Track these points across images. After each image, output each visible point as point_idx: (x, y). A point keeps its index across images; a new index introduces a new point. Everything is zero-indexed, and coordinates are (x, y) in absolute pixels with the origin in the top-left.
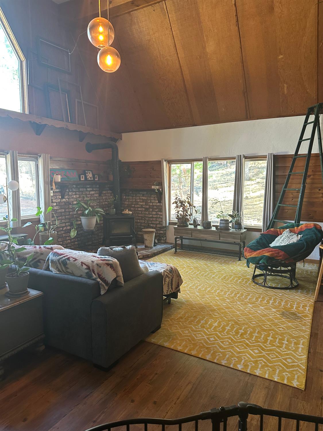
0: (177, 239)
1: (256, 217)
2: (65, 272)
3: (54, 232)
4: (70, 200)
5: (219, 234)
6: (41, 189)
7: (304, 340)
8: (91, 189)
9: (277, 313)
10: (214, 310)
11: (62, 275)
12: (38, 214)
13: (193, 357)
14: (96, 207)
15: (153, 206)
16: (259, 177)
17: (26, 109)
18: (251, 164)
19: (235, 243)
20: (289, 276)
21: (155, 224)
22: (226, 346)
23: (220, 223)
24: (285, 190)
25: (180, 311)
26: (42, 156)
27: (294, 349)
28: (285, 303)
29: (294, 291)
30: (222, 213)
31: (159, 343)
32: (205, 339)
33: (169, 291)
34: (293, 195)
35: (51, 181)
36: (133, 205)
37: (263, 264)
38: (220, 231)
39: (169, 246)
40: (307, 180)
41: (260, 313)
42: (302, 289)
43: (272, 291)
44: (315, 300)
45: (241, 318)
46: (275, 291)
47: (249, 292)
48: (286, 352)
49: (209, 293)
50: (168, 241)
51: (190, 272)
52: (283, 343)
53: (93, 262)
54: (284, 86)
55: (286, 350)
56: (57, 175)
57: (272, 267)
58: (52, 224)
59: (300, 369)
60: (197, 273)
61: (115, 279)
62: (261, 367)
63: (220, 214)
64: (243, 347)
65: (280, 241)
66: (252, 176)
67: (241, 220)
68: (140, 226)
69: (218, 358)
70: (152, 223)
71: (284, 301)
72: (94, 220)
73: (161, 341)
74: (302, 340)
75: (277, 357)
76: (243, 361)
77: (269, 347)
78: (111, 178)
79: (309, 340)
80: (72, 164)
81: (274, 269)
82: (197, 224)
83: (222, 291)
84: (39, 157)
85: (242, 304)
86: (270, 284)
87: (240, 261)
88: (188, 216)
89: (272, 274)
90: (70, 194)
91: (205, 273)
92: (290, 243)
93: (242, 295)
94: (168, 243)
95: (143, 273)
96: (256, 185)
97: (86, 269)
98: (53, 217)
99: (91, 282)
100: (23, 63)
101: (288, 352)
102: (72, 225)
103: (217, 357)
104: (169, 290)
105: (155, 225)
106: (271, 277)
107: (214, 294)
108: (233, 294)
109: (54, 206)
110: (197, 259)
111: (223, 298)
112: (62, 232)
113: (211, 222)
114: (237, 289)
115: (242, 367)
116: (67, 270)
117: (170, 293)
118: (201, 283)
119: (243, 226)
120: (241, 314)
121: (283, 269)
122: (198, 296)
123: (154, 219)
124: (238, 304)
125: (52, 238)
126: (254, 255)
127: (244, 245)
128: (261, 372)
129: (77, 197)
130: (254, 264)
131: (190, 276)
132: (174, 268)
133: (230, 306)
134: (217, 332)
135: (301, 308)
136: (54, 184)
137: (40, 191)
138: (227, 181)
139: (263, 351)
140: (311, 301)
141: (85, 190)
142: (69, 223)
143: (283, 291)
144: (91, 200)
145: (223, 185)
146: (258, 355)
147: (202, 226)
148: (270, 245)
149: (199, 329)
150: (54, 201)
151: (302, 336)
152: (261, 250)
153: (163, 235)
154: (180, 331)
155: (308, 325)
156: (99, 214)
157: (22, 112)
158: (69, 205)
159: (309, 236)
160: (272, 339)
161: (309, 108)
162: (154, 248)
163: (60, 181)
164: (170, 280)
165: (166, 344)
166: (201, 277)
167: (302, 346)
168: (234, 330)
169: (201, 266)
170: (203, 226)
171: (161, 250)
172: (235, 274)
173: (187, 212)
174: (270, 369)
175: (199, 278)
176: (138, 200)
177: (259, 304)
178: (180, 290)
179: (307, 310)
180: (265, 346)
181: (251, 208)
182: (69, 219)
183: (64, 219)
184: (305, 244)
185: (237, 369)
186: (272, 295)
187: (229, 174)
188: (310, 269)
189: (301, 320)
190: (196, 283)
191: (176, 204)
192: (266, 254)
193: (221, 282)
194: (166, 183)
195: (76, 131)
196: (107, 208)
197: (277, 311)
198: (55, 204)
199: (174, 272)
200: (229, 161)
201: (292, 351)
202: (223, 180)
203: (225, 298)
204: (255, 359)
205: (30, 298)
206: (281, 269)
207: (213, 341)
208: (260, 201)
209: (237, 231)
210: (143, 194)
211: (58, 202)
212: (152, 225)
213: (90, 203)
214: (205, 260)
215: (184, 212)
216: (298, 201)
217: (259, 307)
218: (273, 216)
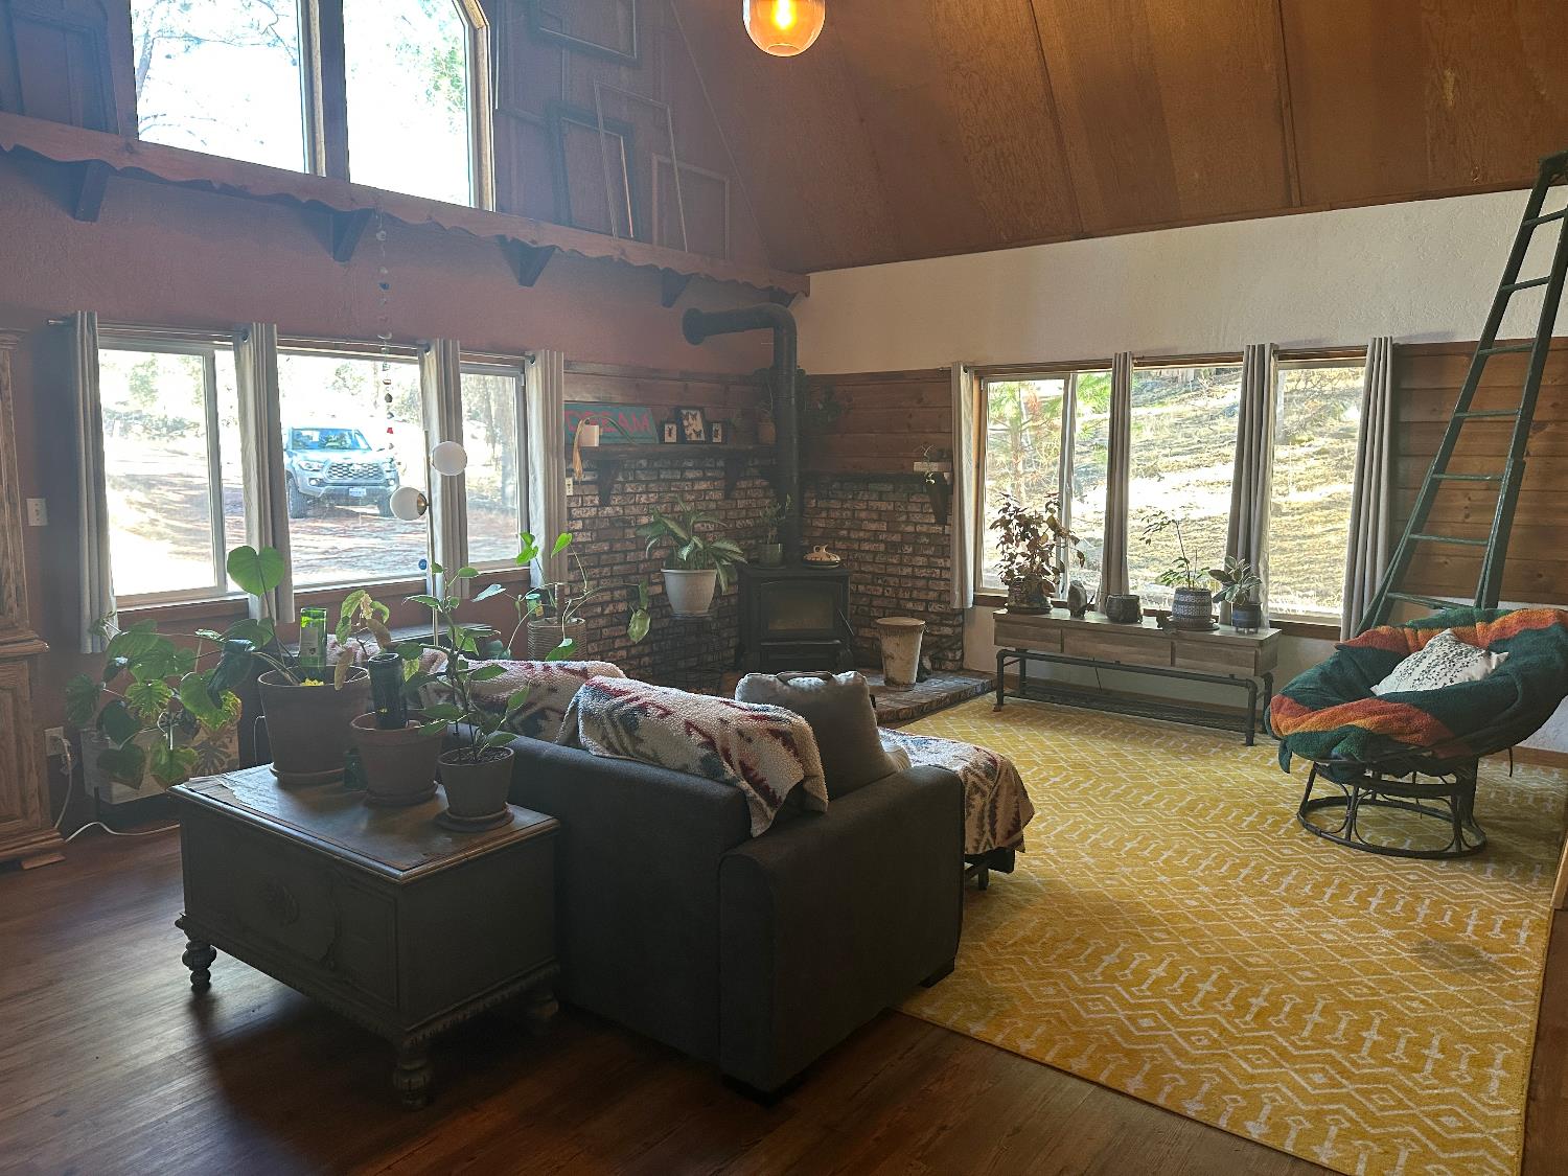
0: (1007, 660)
1: (1313, 585)
2: (631, 752)
3: (575, 620)
4: (627, 511)
5: (1172, 643)
6: (534, 472)
7: (1510, 1051)
8: (698, 474)
9: (1398, 946)
10: (1152, 922)
11: (621, 763)
12: (522, 556)
13: (1074, 1082)
14: (714, 538)
15: (918, 534)
16: (1323, 429)
17: (487, 194)
18: (1292, 380)
19: (1232, 680)
20: (1447, 809)
21: (922, 600)
22: (1200, 1052)
23: (1177, 603)
24: (1440, 481)
25: (1024, 916)
26: (539, 360)
27: (1470, 1080)
28: (1429, 907)
29: (1468, 865)
30: (1182, 566)
31: (949, 1024)
32: (1118, 1019)
33: (983, 844)
34: (1469, 499)
35: (569, 446)
36: (845, 532)
37: (1344, 760)
38: (1174, 631)
39: (973, 682)
40: (1530, 440)
41: (1332, 941)
42: (1497, 862)
43: (1379, 861)
44: (1555, 903)
45: (1258, 956)
46: (1389, 862)
47: (1288, 861)
48: (1436, 1091)
49: (1130, 859)
50: (969, 663)
51: (1058, 779)
52: (1426, 1057)
53: (724, 722)
54: (1445, 77)
55: (1436, 1082)
56: (587, 423)
57: (1380, 769)
58: (567, 591)
59: (1495, 1157)
60: (1082, 786)
61: (799, 786)
62: (1338, 1136)
63: (1175, 568)
64: (1266, 1061)
65: (1416, 675)
66: (1295, 427)
67: (1257, 591)
68: (866, 609)
69: (1171, 1092)
70: (911, 599)
71: (1427, 902)
72: (710, 582)
73: (955, 1017)
74: (1503, 1049)
75: (1400, 1104)
76: (1267, 1110)
77: (1371, 1066)
78: (768, 432)
79: (1531, 1051)
80: (637, 385)
81: (1385, 777)
82: (1083, 604)
83: (1181, 853)
84: (528, 362)
85: (1257, 903)
86: (1368, 836)
87: (1250, 748)
88: (1049, 574)
89: (1379, 797)
90: (629, 490)
91: (1113, 788)
92: (1456, 682)
93: (1259, 870)
94: (969, 670)
95: (890, 772)
96: (1311, 462)
97: (701, 745)
98: (572, 568)
99: (719, 790)
100: (480, 34)
101: (1447, 1091)
102: (633, 596)
103: (1167, 1089)
104: (984, 840)
105: (924, 604)
106: (1373, 812)
107: (1151, 863)
108: (1225, 868)
109: (577, 531)
110: (1083, 734)
111: (1185, 880)
112: (602, 622)
113: (1138, 598)
114: (1240, 851)
115: (1265, 1130)
116: (638, 747)
117: (988, 849)
118: (1100, 822)
119: (1266, 616)
120: (1258, 942)
121: (1423, 779)
122: (1090, 869)
123: (921, 583)
124: (1244, 904)
125: (570, 641)
126: (1311, 723)
127: (1269, 686)
128: (1338, 1155)
129: (652, 500)
130: (1308, 757)
131: (1057, 794)
132: (1002, 763)
133: (1213, 908)
134: (1164, 997)
135: (1497, 930)
136: (577, 456)
137: (531, 478)
138: (1199, 445)
139: (1344, 1081)
140: (1537, 909)
141: (679, 477)
142: (624, 592)
143: (1422, 864)
144: (696, 511)
145: (1181, 459)
146: (1324, 1091)
147: (1103, 613)
148: (1373, 689)
149: (1096, 985)
150: (576, 513)
151: (1501, 1034)
152: (1340, 707)
153: (949, 644)
154: (1025, 985)
155: (1525, 997)
156: (725, 563)
157: (472, 206)
158: (624, 528)
159: (1534, 659)
160: (1380, 1038)
161: (1550, 162)
162: (918, 688)
163: (596, 445)
164: (987, 802)
165: (976, 1029)
166: (1098, 801)
167: (1502, 1073)
168: (1232, 995)
169: (1096, 762)
170: (1107, 610)
171: (947, 697)
172: (1230, 794)
173: (1045, 559)
174: (1372, 1148)
175: (1092, 804)
176: (863, 515)
177: (1328, 909)
178: (1022, 840)
179: (1522, 941)
180: (1354, 1063)
181: (1291, 551)
182: (625, 576)
183: (609, 577)
184: (1519, 688)
185: (1247, 1136)
186: (1378, 877)
187: (1205, 417)
188: (1535, 785)
189: (1496, 975)
190: (1080, 822)
191: (1007, 528)
192: (1358, 723)
193: (1178, 820)
194: (967, 451)
195: (651, 268)
196: (749, 542)
197: (1399, 937)
198: (579, 525)
199: (1002, 776)
200: (1205, 368)
201: (1465, 1087)
202: (1181, 439)
203: (1194, 880)
204: (1315, 1108)
205: (516, 835)
206: (1414, 780)
207: (1151, 1028)
208: (1326, 522)
209: (1242, 633)
210: (881, 493)
211: (590, 518)
212: (910, 605)
213: (695, 523)
214: (1112, 740)
215: (1033, 559)
216: (1491, 524)
217: (1326, 919)
218: (1388, 578)
